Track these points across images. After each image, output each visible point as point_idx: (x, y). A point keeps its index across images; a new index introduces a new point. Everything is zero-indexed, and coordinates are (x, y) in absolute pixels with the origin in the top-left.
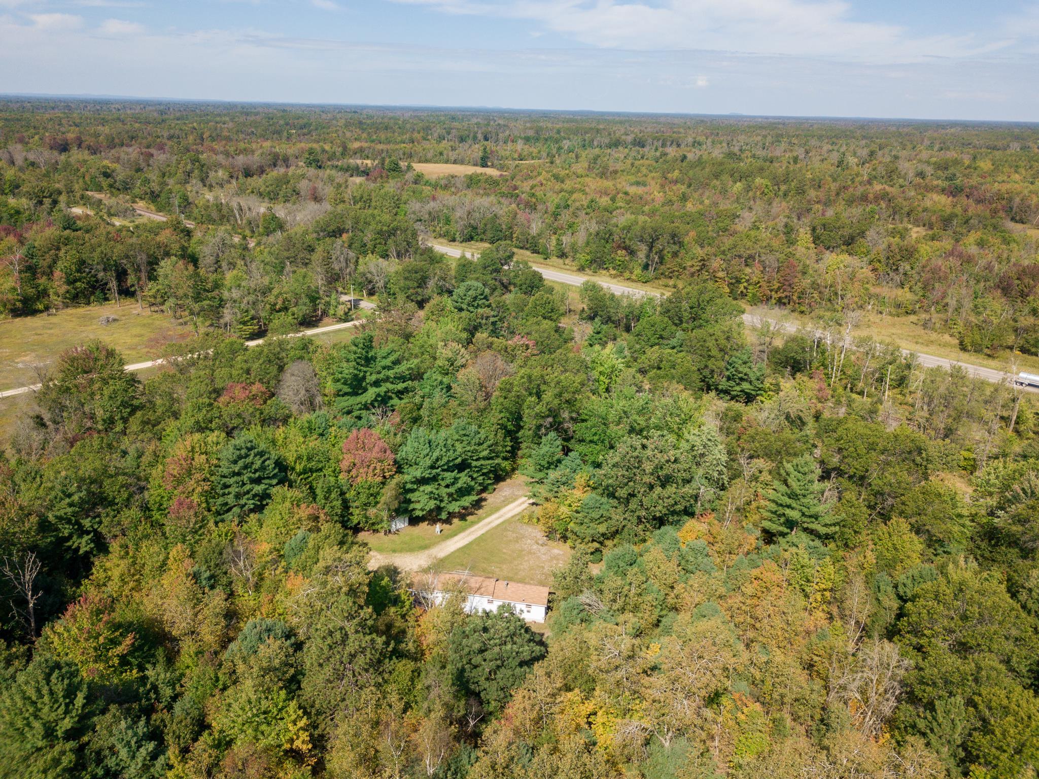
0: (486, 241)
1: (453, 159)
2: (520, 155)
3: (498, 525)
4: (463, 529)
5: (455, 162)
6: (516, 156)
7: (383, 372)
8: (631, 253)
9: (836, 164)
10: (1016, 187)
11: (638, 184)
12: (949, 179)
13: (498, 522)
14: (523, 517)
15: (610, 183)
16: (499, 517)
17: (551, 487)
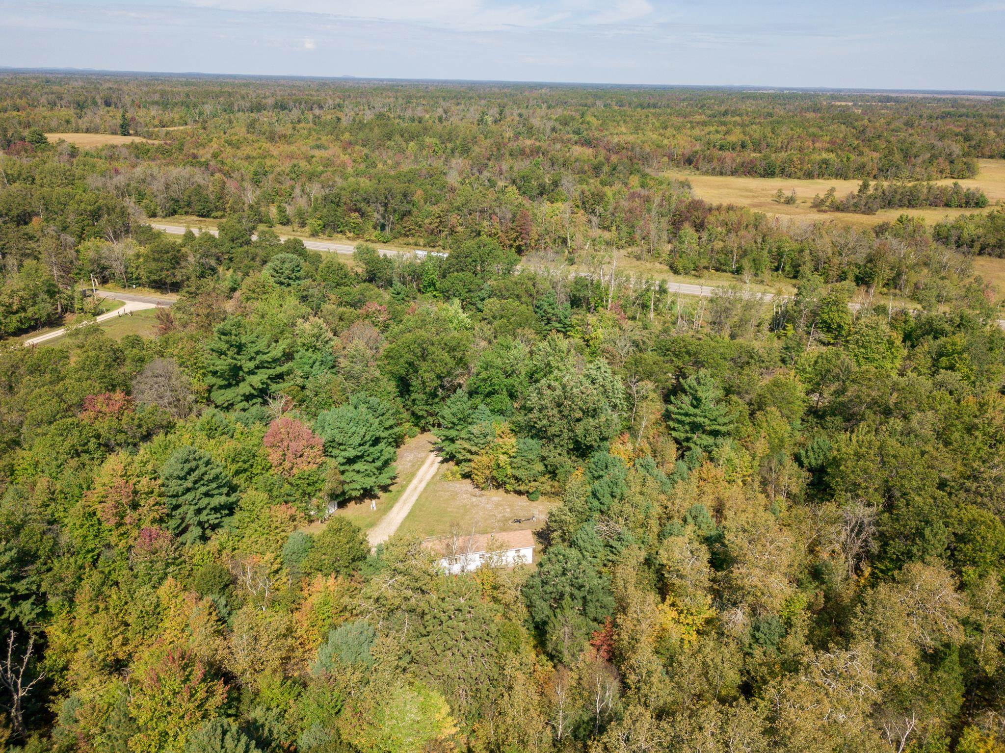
0: (192, 214)
1: (84, 127)
2: (161, 121)
3: (425, 489)
4: (395, 500)
5: (88, 131)
6: (156, 122)
7: (258, 357)
8: (362, 215)
9: (476, 122)
10: (631, 138)
11: (319, 147)
12: (577, 132)
13: (423, 485)
14: (445, 476)
15: (293, 148)
16: (421, 481)
17: (476, 440)
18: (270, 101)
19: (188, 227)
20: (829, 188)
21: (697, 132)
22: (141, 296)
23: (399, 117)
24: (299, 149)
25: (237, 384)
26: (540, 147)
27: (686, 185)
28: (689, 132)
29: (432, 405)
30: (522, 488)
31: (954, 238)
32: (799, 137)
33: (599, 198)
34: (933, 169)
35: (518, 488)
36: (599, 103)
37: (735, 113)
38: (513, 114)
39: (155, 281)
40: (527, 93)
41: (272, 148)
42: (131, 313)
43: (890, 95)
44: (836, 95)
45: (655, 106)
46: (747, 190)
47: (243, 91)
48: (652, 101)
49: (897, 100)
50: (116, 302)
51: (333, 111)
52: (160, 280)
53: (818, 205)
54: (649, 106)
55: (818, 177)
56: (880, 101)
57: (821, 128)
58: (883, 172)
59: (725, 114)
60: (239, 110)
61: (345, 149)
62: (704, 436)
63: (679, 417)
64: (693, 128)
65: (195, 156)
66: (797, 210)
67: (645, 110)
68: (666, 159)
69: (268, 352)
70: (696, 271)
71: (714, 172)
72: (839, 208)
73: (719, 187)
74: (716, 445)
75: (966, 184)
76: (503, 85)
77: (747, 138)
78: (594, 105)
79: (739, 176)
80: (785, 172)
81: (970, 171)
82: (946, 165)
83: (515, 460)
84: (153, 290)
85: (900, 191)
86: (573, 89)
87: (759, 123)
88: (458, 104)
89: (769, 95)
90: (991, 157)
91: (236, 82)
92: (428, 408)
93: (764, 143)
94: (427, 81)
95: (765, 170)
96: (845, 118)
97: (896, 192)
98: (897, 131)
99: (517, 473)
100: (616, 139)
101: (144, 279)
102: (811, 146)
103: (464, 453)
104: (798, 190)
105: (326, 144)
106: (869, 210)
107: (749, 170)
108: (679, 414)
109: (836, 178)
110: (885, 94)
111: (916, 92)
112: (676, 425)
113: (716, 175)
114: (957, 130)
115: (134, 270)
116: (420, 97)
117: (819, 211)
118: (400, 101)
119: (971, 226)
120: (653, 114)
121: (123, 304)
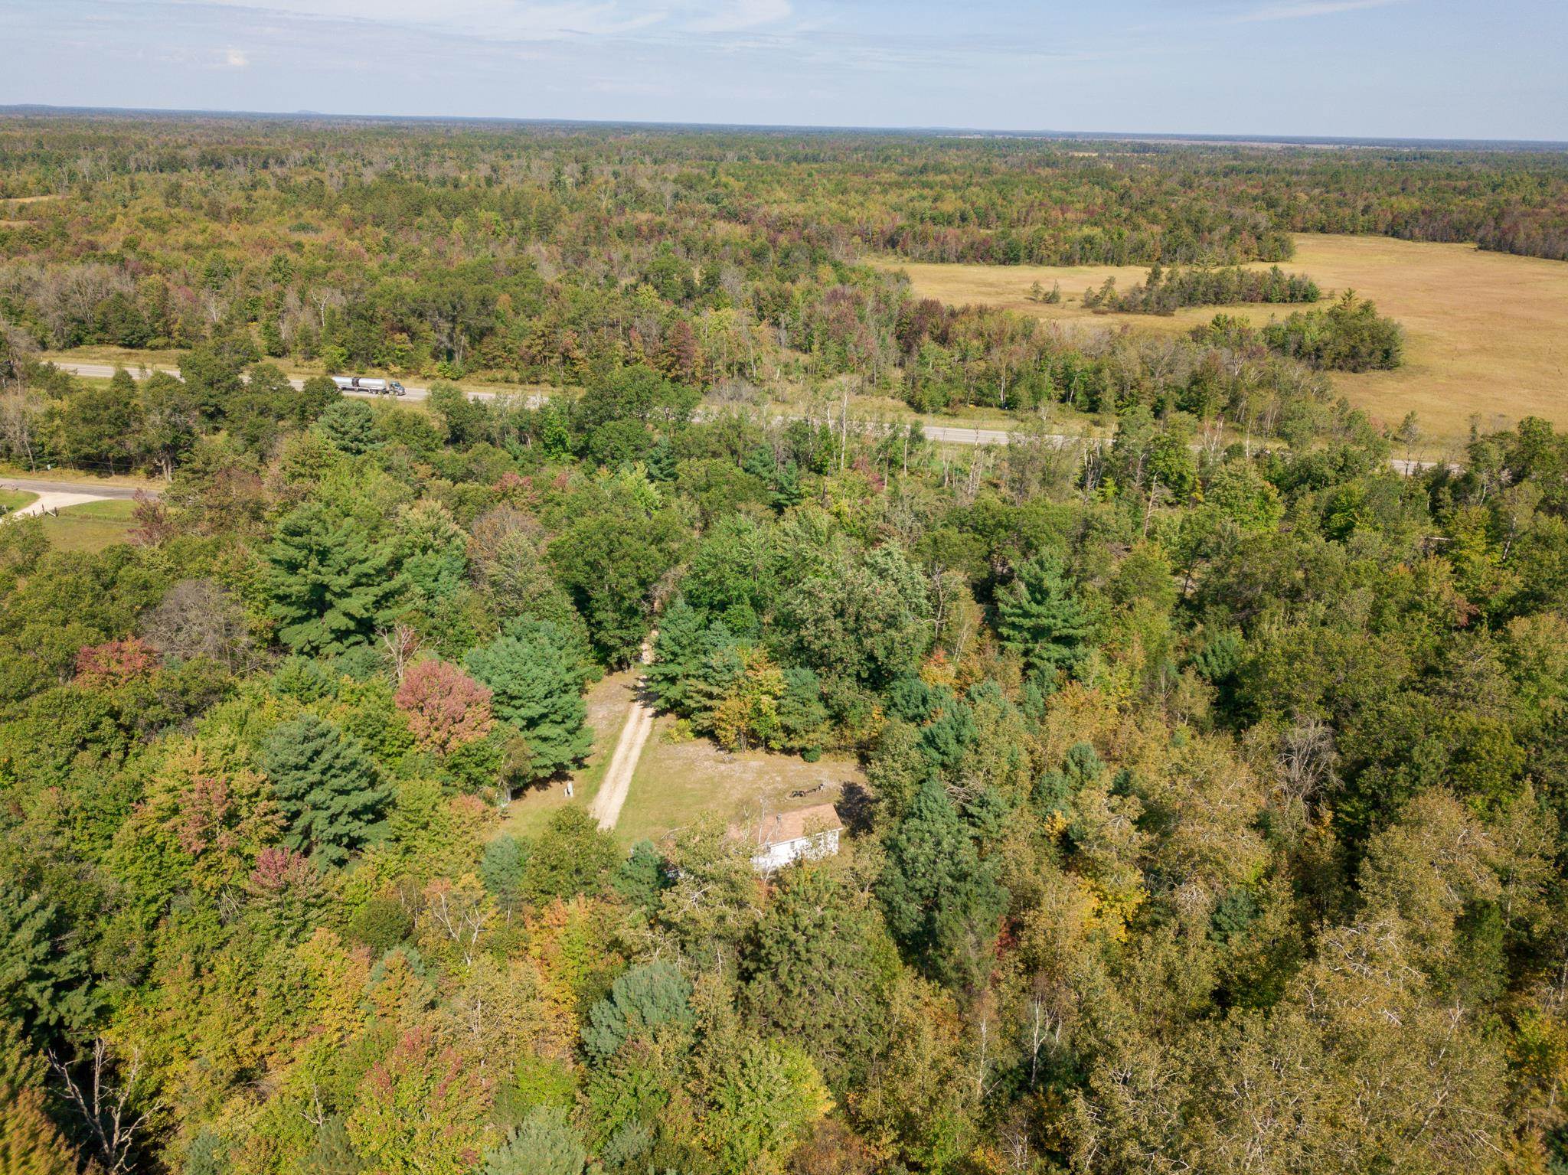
0: (111, 343)
3: (641, 758)
4: (599, 779)
7: (352, 568)
8: (413, 337)
9: (546, 185)
10: (799, 208)
11: (304, 228)
12: (714, 200)
13: (636, 753)
14: (668, 736)
15: (261, 230)
16: (630, 748)
17: (718, 677)
18: (191, 153)
19: (119, 365)
20: (1106, 278)
21: (892, 198)
22: (64, 483)
23: (419, 178)
24: (273, 232)
25: (321, 615)
26: (663, 224)
27: (901, 278)
28: (881, 199)
29: (627, 628)
30: (796, 743)
31: (1293, 347)
32: (1041, 204)
33: (784, 301)
34: (1237, 249)
35: (789, 745)
36: (730, 155)
37: (939, 169)
38: (603, 173)
39: (87, 457)
40: (611, 140)
41: (225, 231)
42: (56, 511)
43: (1145, 141)
44: (1072, 142)
45: (815, 159)
46: (985, 285)
47: (136, 136)
48: (809, 151)
49: (1156, 149)
50: (21, 495)
51: (303, 169)
52: (99, 455)
53: (1092, 304)
54: (806, 158)
55: (1081, 263)
56: (1134, 151)
57: (1066, 190)
58: (1169, 253)
59: (923, 170)
60: (138, 169)
61: (349, 231)
62: (1051, 646)
63: (1016, 620)
64: (885, 192)
65: (93, 246)
66: (1065, 312)
67: (804, 166)
68: (857, 239)
69: (366, 560)
70: (949, 407)
71: (931, 259)
72: (1122, 307)
73: (943, 280)
74: (1075, 656)
75: (1287, 269)
76: (571, 127)
77: (968, 206)
78: (723, 158)
79: (969, 263)
80: (1033, 257)
81: (1283, 251)
82: (1252, 243)
83: (782, 701)
84: (82, 473)
85: (1203, 280)
86: (682, 132)
87: (978, 184)
88: (509, 157)
89: (979, 141)
90: (1304, 230)
91: (116, 121)
92: (624, 633)
93: (993, 214)
94: (446, 121)
95: (1005, 254)
96: (1094, 175)
97: (1198, 283)
98: (1172, 194)
99: (790, 721)
100: (775, 210)
101: (66, 454)
102: (1061, 218)
103: (698, 697)
104: (1061, 282)
105: (314, 223)
106: (1164, 311)
107: (981, 254)
108: (1014, 615)
109: (1106, 263)
110: (1138, 141)
111: (1178, 137)
112: (1011, 632)
113: (936, 262)
114: (1255, 192)
115: (45, 439)
116: (443, 146)
117: (1096, 312)
118: (413, 152)
119: (1314, 328)
120: (819, 171)
121: (36, 497)
